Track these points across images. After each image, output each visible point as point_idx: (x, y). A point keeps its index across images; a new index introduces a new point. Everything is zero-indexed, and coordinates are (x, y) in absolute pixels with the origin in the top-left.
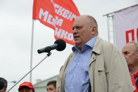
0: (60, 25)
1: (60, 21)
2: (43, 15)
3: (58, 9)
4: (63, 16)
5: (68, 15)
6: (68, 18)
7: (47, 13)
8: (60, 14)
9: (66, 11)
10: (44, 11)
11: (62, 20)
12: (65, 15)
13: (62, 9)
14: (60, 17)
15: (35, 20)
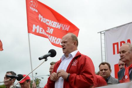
0: (52, 33)
1: (51, 30)
2: (36, 29)
3: (48, 22)
4: (53, 26)
5: (56, 25)
6: (57, 27)
7: (38, 26)
8: (51, 26)
9: (55, 22)
10: (36, 26)
11: (52, 30)
12: (54, 25)
13: (51, 22)
14: (51, 27)
15: (29, 33)
